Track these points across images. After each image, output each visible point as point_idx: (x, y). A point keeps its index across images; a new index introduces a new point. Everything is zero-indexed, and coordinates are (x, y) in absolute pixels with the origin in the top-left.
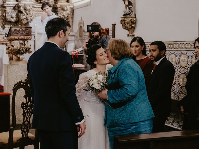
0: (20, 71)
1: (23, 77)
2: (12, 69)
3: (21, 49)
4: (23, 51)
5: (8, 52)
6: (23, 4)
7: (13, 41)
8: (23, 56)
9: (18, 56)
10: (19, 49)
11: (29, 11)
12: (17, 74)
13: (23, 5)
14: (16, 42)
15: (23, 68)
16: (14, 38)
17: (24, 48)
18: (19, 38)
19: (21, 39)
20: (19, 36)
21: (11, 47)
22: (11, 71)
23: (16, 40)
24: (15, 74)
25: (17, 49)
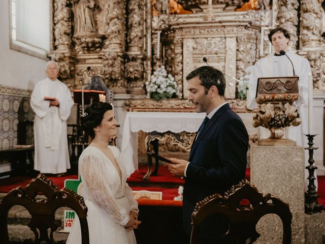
0: (275, 159)
1: (280, 171)
2: (259, 153)
3: (277, 118)
4: (281, 122)
5: (256, 123)
6: (305, 51)
7: (264, 104)
8: (281, 131)
9: (273, 130)
10: (273, 117)
11: (315, 62)
12: (269, 163)
13: (306, 53)
14: (269, 105)
15: (281, 152)
16: (265, 98)
17: (282, 115)
18: (273, 98)
19: (278, 100)
20: (273, 95)
21: (259, 114)
22: (257, 158)
23: (270, 101)
24: (265, 163)
25: (269, 117)
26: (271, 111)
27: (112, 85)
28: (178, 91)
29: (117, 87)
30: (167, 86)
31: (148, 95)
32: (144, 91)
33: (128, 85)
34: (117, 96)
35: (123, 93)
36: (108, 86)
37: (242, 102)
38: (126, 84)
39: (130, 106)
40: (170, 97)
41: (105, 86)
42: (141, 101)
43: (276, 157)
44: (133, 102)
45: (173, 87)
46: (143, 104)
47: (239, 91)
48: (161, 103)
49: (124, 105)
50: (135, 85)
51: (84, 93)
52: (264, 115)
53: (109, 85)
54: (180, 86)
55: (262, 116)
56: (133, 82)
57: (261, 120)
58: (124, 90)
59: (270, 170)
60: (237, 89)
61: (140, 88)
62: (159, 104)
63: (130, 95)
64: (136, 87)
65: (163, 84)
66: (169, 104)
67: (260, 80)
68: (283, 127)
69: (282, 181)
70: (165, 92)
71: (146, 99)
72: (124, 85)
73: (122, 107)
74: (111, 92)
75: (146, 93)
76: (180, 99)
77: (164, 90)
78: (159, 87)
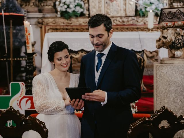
0: (175, 75)
1: (179, 84)
2: (162, 71)
3: (177, 42)
4: (180, 45)
5: (159, 45)
7: (166, 30)
8: (180, 52)
10: (173, 41)
12: (170, 78)
14: (170, 31)
15: (180, 69)
16: (167, 25)
17: (181, 39)
18: (174, 25)
19: (178, 27)
20: (174, 22)
21: (162, 38)
22: (161, 74)
23: (171, 27)
24: (167, 78)
25: (170, 41)
26: (172, 36)
27: (25, 4)
28: (85, 10)
29: (30, 6)
30: (76, 6)
31: (59, 13)
32: (54, 10)
33: (39, 4)
34: (31, 15)
35: (36, 12)
36: (21, 6)
37: (141, 19)
38: (37, 3)
39: (42, 24)
40: (78, 15)
41: (19, 6)
42: (53, 20)
43: (176, 74)
44: (46, 20)
45: (81, 6)
46: (54, 22)
47: (139, 9)
48: (70, 21)
49: (37, 23)
50: (45, 4)
51: (4, 15)
52: (166, 40)
53: (22, 4)
54: (87, 5)
55: (164, 40)
56: (44, 1)
57: (163, 43)
58: (36, 9)
59: (171, 84)
60: (136, 7)
61: (50, 7)
62: (69, 22)
63: (42, 14)
64: (47, 5)
65: (72, 4)
66: (78, 21)
67: (164, 10)
68: (181, 49)
69: (181, 92)
70: (74, 11)
71: (56, 17)
72: (36, 4)
73: (35, 24)
74: (25, 11)
75: (56, 12)
76: (87, 17)
77: (73, 9)
78: (68, 7)
